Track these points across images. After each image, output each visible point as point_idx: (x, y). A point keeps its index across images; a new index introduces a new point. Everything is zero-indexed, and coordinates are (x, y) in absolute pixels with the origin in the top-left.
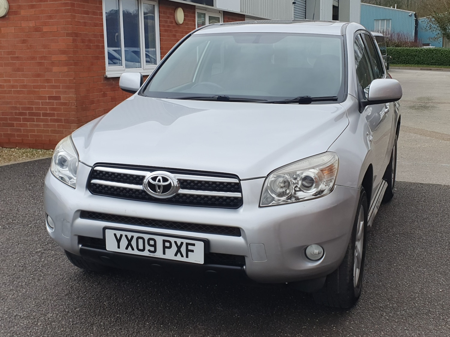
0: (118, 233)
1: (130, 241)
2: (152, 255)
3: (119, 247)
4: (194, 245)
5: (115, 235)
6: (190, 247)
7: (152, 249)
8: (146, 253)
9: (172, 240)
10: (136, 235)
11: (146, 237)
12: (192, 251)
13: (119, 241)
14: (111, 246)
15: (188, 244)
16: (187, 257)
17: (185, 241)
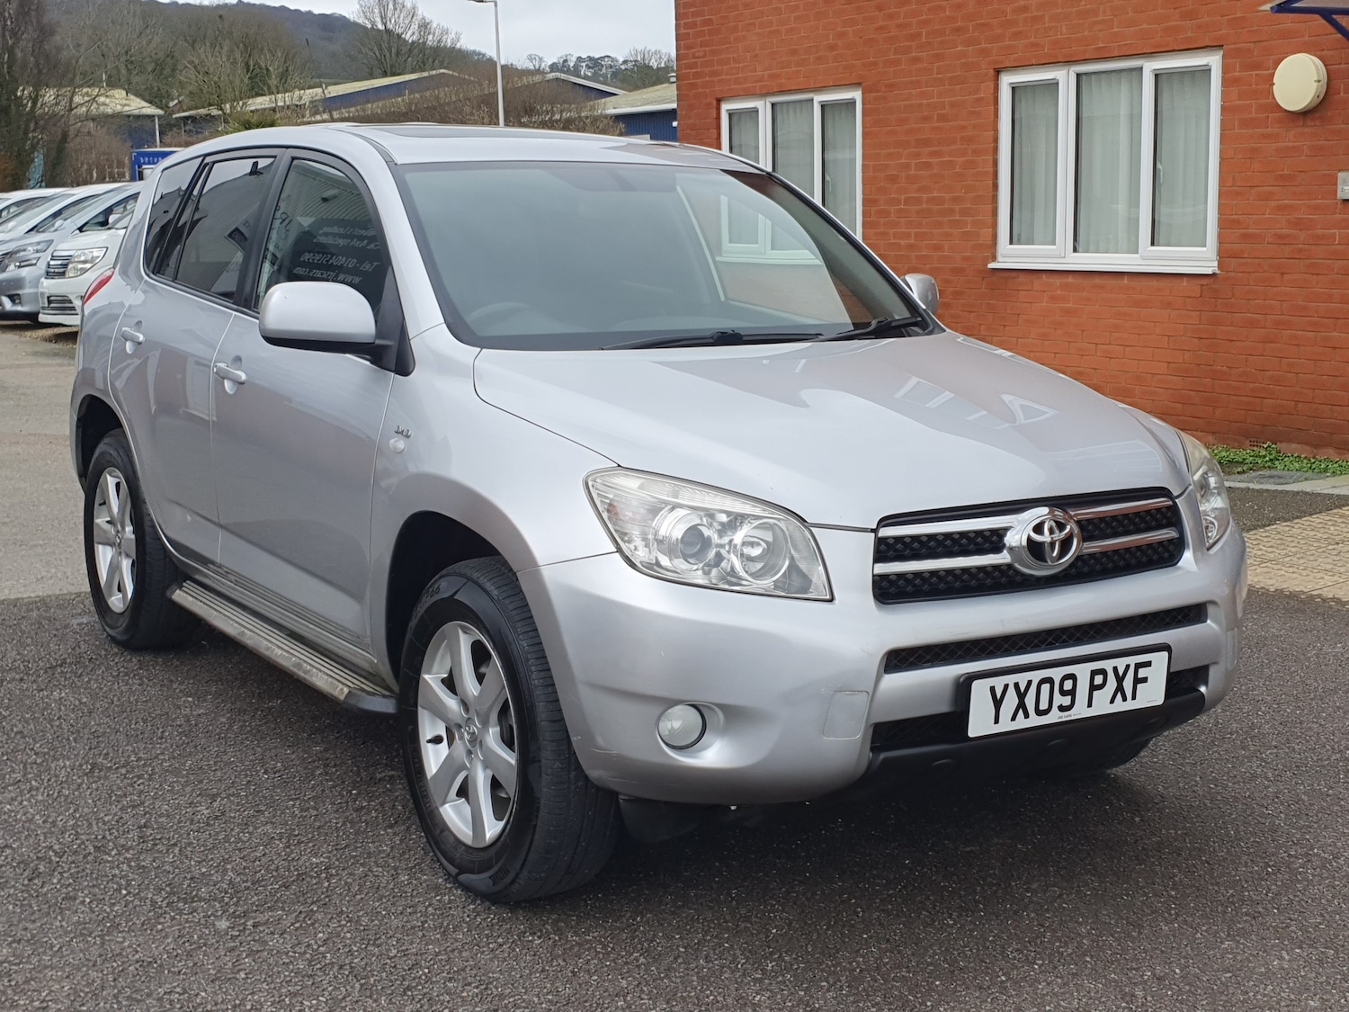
0: (999, 683)
1: (1022, 696)
2: (1066, 716)
3: (997, 721)
4: (1148, 664)
5: (993, 689)
6: (1142, 673)
7: (1067, 701)
8: (1055, 717)
9: (1107, 665)
10: (1036, 676)
11: (1057, 674)
12: (1145, 680)
13: (998, 703)
14: (980, 723)
15: (1138, 666)
16: (1134, 698)
17: (1133, 660)
